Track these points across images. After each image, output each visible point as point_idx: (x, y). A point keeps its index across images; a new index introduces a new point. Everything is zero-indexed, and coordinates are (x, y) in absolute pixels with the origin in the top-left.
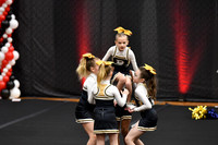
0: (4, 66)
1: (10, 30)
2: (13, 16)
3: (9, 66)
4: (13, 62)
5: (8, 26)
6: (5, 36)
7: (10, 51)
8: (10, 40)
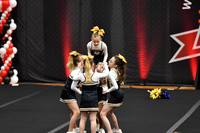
0: (6, 59)
1: (10, 31)
2: (12, 21)
3: (10, 59)
4: (13, 56)
5: (9, 28)
6: (6, 36)
7: (10, 47)
8: (10, 38)
